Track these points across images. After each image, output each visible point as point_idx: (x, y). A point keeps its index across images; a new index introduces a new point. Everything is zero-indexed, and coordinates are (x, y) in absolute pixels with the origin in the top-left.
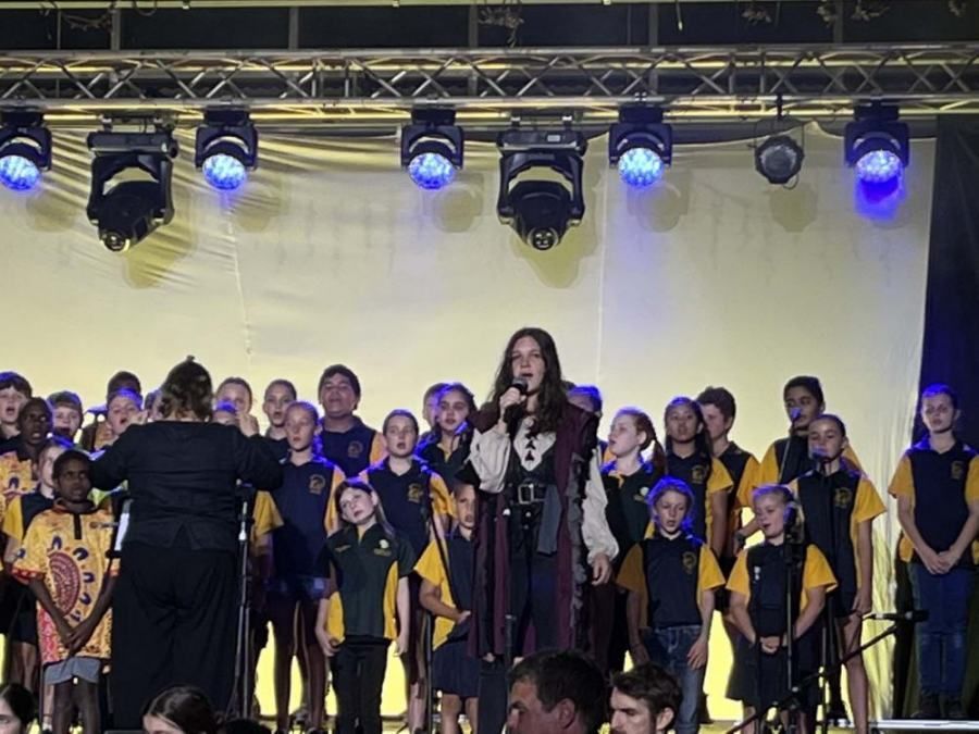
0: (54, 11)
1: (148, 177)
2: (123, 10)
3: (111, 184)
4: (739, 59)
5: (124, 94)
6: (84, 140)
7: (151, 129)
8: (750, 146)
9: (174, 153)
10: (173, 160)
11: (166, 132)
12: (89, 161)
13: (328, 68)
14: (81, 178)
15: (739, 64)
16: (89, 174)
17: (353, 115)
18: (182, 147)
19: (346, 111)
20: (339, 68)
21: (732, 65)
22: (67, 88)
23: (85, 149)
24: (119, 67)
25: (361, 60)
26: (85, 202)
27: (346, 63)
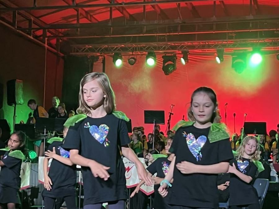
0: (157, 35)
1: (172, 63)
2: (168, 35)
3: (166, 64)
4: (274, 40)
5: (168, 49)
6: (162, 57)
7: (173, 55)
8: (276, 55)
10: (177, 60)
11: (175, 56)
12: (163, 60)
13: (202, 44)
14: (161, 64)
15: (274, 41)
16: (162, 63)
17: (207, 51)
18: (178, 58)
19: (205, 51)
20: (204, 43)
21: (272, 41)
22: (159, 48)
23: (162, 59)
25: (208, 42)
26: (162, 67)
27: (205, 43)
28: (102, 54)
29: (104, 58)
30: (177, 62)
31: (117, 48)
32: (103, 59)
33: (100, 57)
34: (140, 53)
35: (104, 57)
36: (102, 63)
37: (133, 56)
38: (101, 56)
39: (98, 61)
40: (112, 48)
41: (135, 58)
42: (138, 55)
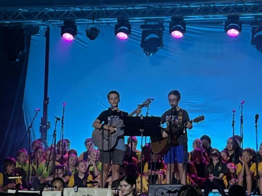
1: (157, 36)
5: (150, 14)
6: (140, 27)
7: (157, 23)
9: (163, 30)
10: (163, 32)
11: (161, 25)
12: (141, 32)
13: (204, 6)
16: (141, 36)
17: (211, 18)
18: (165, 28)
19: (209, 17)
20: (207, 6)
22: (136, 13)
23: (140, 29)
24: (149, 7)
25: (213, 4)
26: (140, 43)
27: (209, 4)
28: (44, 23)
29: (48, 29)
30: (164, 34)
31: (68, 12)
32: (46, 30)
33: (42, 27)
34: (104, 22)
35: (48, 26)
36: (44, 36)
37: (94, 26)
38: (44, 25)
39: (39, 33)
40: (61, 13)
41: (97, 28)
42: (102, 23)
